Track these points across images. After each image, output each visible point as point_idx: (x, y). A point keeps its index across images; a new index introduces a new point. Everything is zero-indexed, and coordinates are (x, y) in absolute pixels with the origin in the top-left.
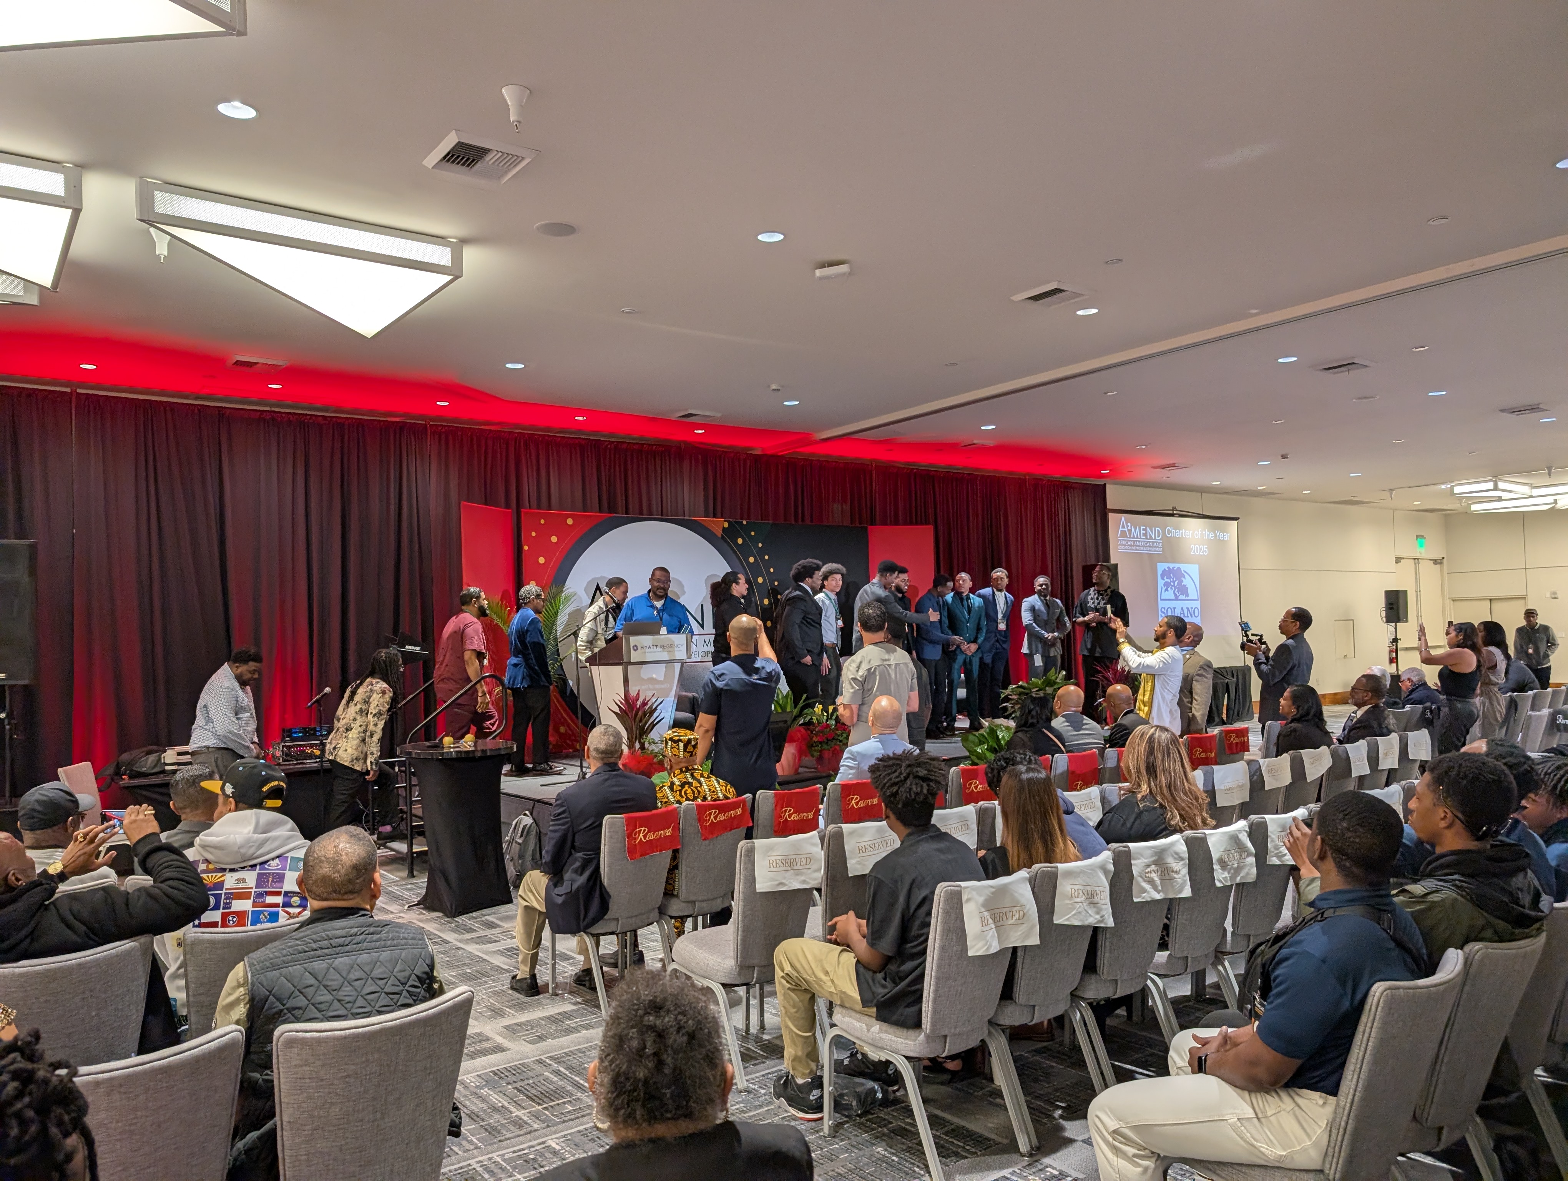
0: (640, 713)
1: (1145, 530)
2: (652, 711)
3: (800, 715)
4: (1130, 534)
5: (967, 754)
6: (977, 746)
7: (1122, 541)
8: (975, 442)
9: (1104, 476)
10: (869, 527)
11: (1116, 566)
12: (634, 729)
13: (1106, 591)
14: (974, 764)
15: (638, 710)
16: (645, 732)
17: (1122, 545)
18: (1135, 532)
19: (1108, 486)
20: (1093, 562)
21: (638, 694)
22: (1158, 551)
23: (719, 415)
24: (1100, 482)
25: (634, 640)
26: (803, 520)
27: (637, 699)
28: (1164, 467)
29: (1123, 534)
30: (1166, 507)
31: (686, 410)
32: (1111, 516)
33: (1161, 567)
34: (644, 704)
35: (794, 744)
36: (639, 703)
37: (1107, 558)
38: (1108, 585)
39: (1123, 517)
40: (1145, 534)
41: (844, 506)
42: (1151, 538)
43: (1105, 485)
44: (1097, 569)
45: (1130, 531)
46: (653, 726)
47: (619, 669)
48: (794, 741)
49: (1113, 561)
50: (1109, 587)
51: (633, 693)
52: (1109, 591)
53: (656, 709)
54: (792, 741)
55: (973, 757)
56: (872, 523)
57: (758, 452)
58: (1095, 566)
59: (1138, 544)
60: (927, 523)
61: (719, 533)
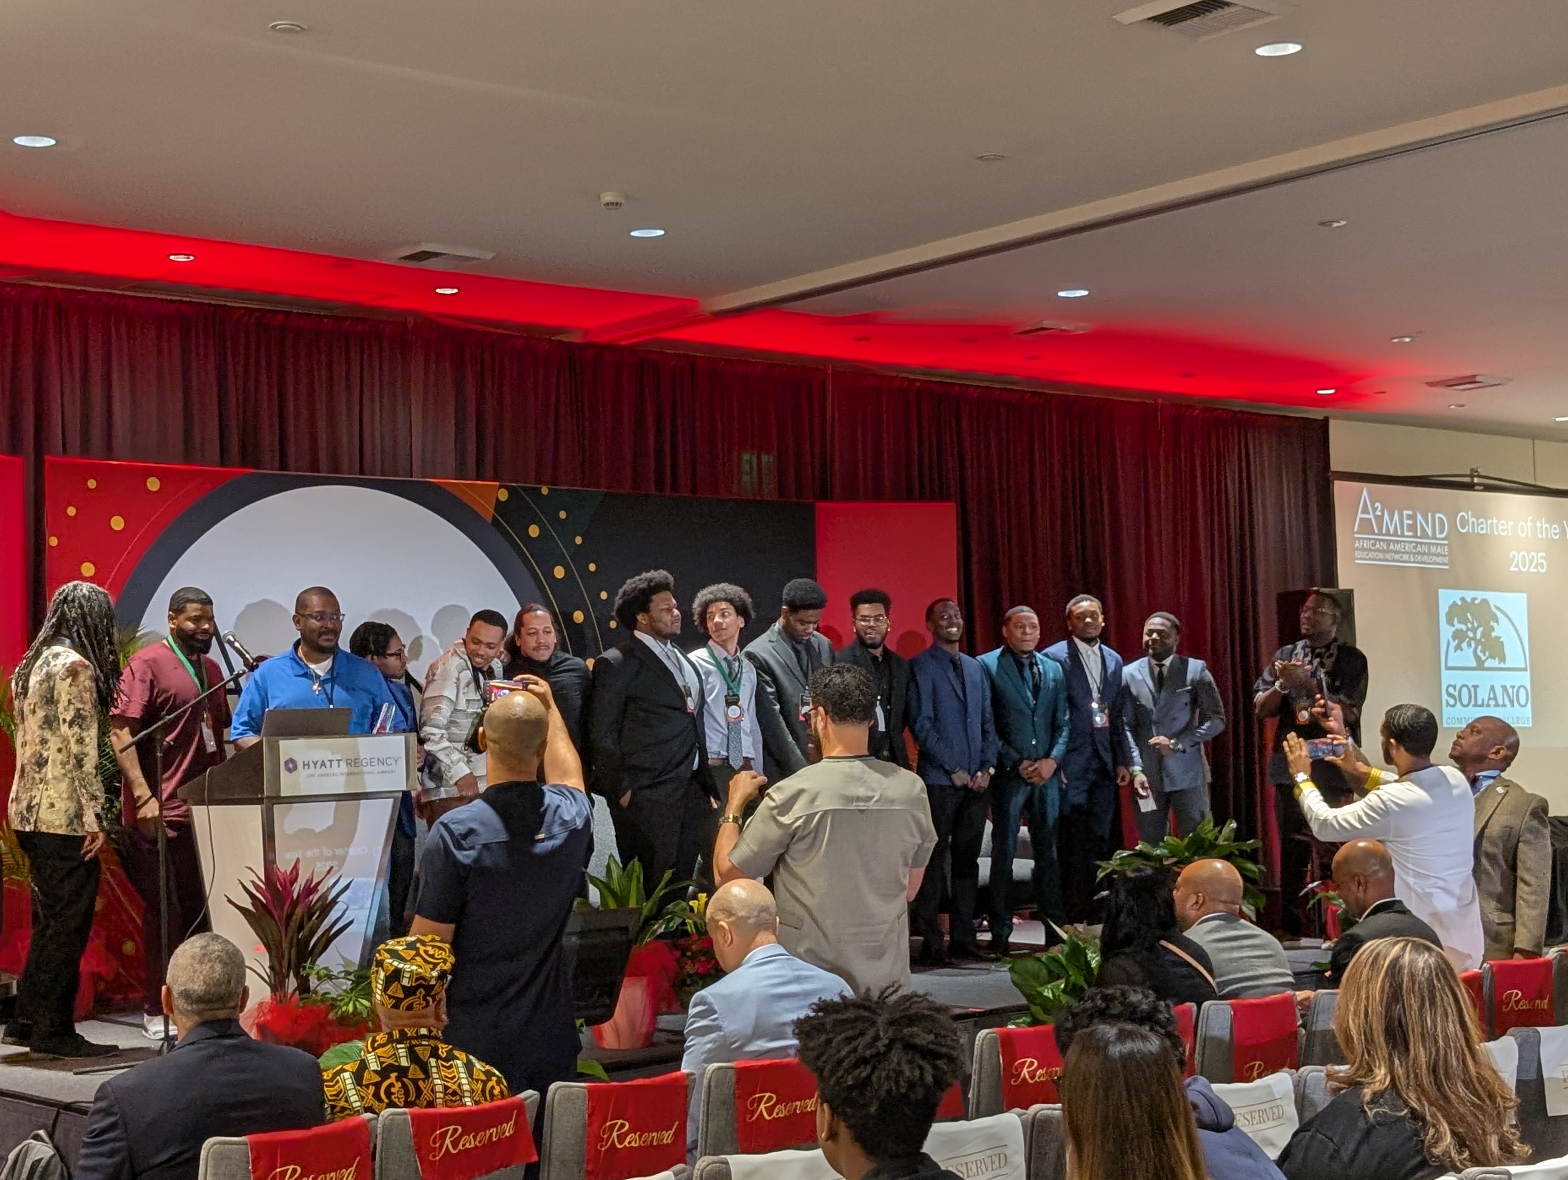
0: (299, 911)
1: (1413, 517)
2: (327, 906)
3: (657, 915)
4: (1380, 528)
5: (1024, 1001)
6: (1044, 984)
7: (1363, 540)
8: (1046, 324)
9: (1325, 401)
10: (819, 505)
11: (1349, 594)
12: (285, 945)
13: (1328, 647)
14: (1035, 1022)
15: (295, 904)
16: (311, 953)
17: (1363, 549)
18: (1391, 522)
19: (1332, 423)
20: (1300, 587)
21: (295, 868)
22: (1438, 563)
23: (489, 256)
24: (1316, 414)
25: (289, 748)
26: (675, 488)
27: (293, 881)
28: (1450, 384)
29: (1366, 526)
30: (1459, 469)
31: (418, 243)
32: (1340, 488)
33: (1447, 598)
34: (310, 889)
35: (644, 980)
36: (296, 889)
37: (1331, 578)
38: (1333, 635)
39: (1366, 490)
40: (1413, 528)
41: (765, 458)
42: (1425, 535)
43: (1326, 420)
44: (1309, 604)
45: (1379, 519)
46: (328, 939)
47: (254, 812)
48: (644, 975)
49: (1343, 584)
50: (1335, 640)
51: (284, 865)
52: (1334, 650)
53: (334, 901)
54: (637, 974)
55: (1033, 1008)
56: (825, 494)
57: (574, 338)
58: (1303, 596)
59: (1398, 547)
60: (943, 496)
61: (488, 512)
